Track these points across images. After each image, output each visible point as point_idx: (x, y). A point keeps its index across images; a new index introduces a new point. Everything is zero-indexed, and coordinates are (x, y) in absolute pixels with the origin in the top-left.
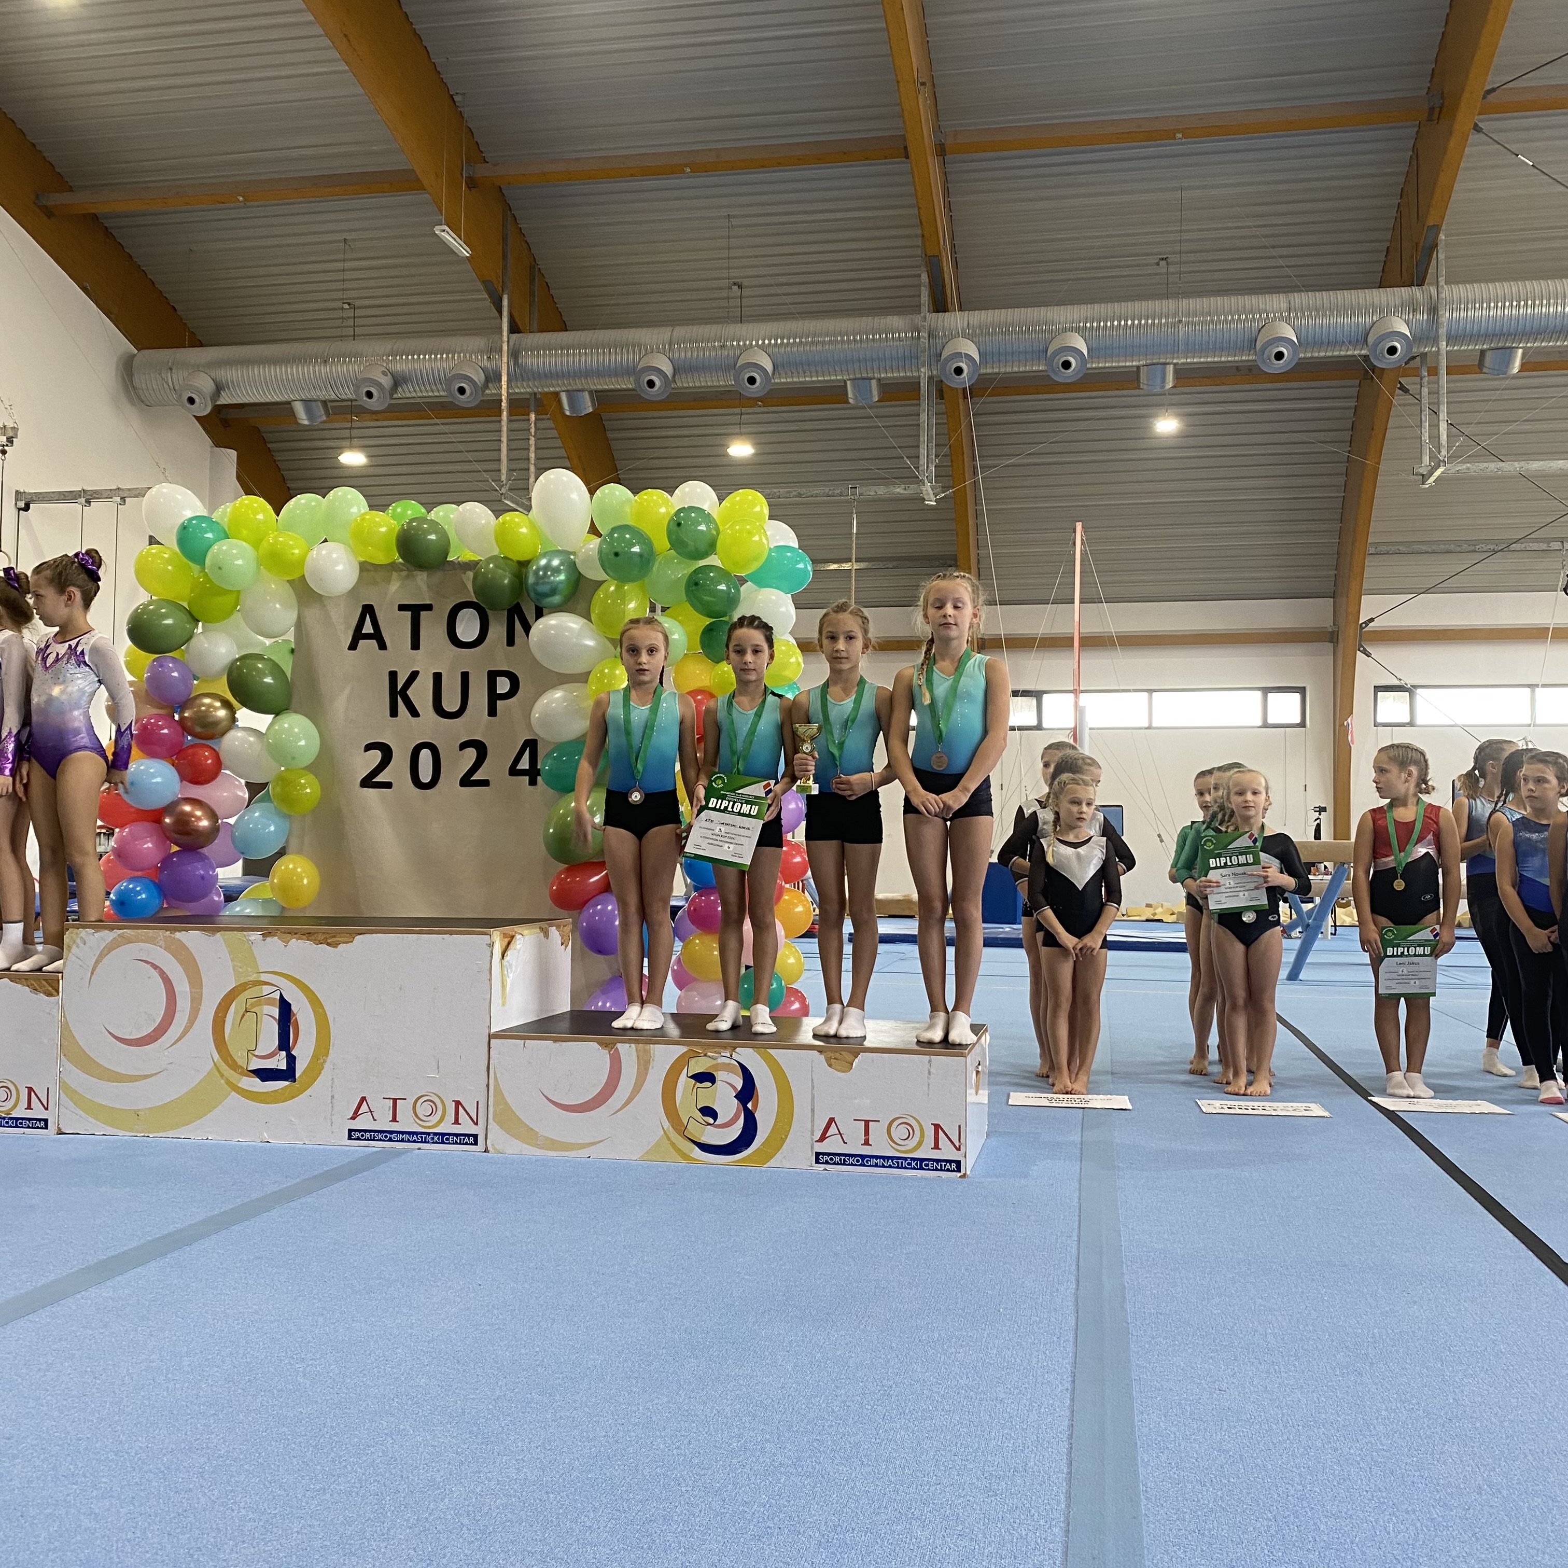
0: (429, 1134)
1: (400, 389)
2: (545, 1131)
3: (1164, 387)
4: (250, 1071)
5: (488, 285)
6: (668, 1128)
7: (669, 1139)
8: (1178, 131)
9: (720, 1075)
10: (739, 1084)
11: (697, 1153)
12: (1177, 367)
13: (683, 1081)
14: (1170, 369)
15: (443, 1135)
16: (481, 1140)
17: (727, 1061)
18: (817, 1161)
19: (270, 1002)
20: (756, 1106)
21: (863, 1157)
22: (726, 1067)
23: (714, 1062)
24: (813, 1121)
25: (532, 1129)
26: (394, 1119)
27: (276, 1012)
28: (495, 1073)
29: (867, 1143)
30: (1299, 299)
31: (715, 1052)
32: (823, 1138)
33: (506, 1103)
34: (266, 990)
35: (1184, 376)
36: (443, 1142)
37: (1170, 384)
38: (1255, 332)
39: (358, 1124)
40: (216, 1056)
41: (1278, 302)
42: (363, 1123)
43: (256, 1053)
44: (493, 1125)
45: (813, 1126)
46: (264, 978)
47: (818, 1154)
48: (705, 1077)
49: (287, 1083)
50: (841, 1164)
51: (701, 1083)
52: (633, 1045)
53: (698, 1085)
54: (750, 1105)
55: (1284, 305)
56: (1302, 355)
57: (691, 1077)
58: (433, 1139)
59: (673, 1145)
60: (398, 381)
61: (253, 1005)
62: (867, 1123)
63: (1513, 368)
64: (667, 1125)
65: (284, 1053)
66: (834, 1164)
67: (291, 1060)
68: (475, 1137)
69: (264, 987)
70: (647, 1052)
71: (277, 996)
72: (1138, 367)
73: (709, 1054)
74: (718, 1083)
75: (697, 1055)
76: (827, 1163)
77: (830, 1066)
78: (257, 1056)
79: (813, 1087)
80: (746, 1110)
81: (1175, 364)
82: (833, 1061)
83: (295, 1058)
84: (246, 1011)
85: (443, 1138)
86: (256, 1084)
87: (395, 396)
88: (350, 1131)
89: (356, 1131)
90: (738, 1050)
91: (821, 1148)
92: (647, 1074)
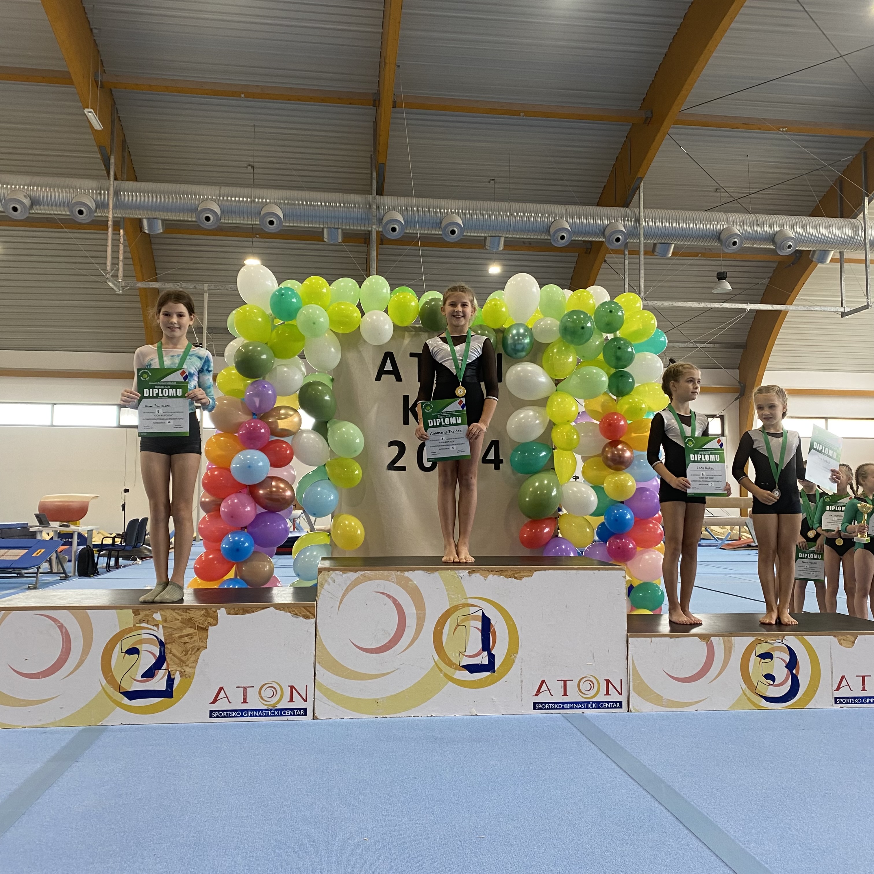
0: (589, 702)
1: (34, 207)
2: (667, 695)
3: (498, 249)
4: (462, 666)
5: (102, 149)
6: (745, 689)
7: (746, 695)
8: (523, 112)
9: (775, 654)
10: (787, 659)
11: (764, 703)
12: (506, 239)
13: (754, 659)
14: (503, 240)
15: (599, 703)
16: (624, 704)
17: (779, 645)
18: (836, 703)
19: (475, 618)
20: (798, 671)
21: (862, 698)
22: (779, 649)
23: (772, 646)
24: (832, 678)
25: (659, 695)
26: (565, 694)
27: (480, 625)
28: (633, 660)
29: (864, 689)
30: (572, 209)
31: (772, 640)
32: (838, 689)
33: (641, 679)
34: (472, 610)
35: (509, 244)
36: (599, 708)
37: (501, 248)
38: (549, 224)
39: (540, 699)
40: (436, 657)
41: (559, 209)
42: (544, 698)
43: (466, 654)
44: (632, 693)
45: (832, 681)
46: (470, 601)
47: (836, 698)
48: (767, 656)
49: (488, 674)
50: (850, 703)
51: (764, 659)
52: (721, 638)
53: (763, 660)
54: (794, 672)
55: (564, 212)
56: (573, 238)
57: (758, 656)
58: (592, 706)
59: (749, 699)
60: (34, 202)
61: (463, 621)
62: (863, 677)
63: (669, 254)
64: (744, 686)
65: (486, 653)
66: (846, 703)
67: (491, 657)
68: (621, 703)
69: (471, 608)
70: (730, 642)
71: (480, 614)
72: (485, 237)
73: (769, 641)
74: (775, 659)
75: (761, 642)
76: (841, 703)
77: (841, 644)
78: (466, 656)
79: (831, 658)
80: (792, 674)
81: (505, 238)
82: (842, 641)
83: (494, 655)
84: (458, 625)
85: (599, 705)
86: (466, 675)
87: (31, 211)
88: (535, 704)
89: (538, 703)
90: (786, 637)
91: (838, 694)
92: (730, 656)
